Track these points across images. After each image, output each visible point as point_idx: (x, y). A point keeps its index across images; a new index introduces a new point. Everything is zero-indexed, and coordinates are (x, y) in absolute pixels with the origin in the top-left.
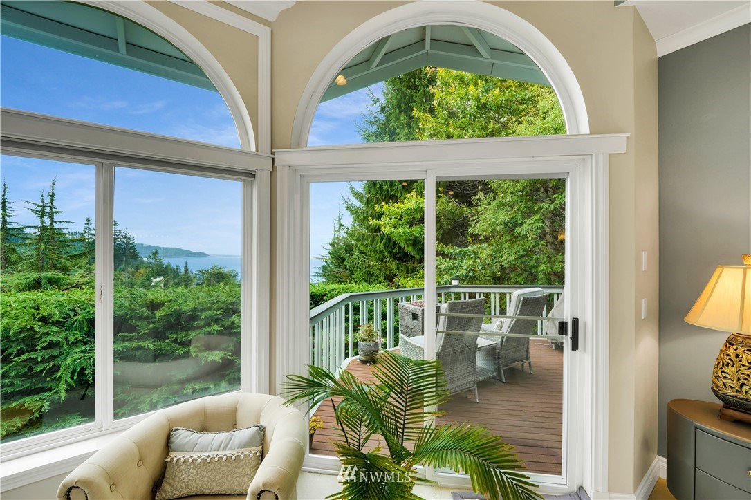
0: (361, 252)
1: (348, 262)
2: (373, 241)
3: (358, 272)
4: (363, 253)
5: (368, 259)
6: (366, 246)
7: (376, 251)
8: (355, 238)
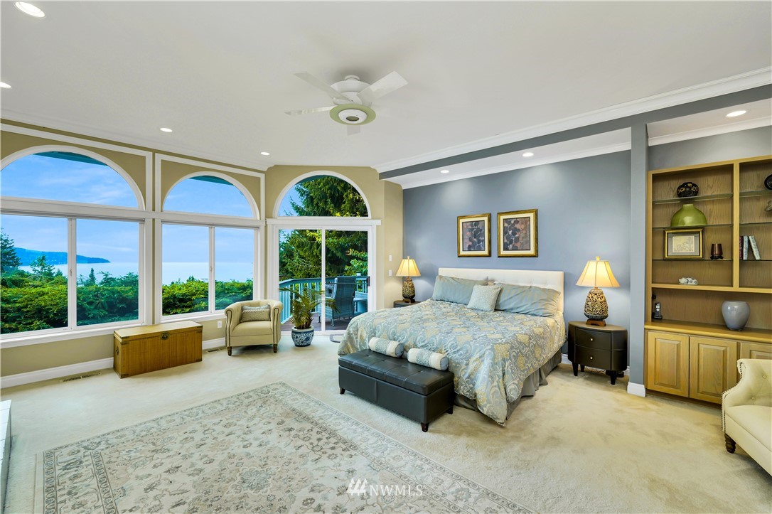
0: (301, 257)
1: (289, 265)
2: (311, 248)
3: (299, 273)
4: (303, 258)
5: (308, 263)
6: (305, 251)
7: (313, 256)
8: (296, 245)
